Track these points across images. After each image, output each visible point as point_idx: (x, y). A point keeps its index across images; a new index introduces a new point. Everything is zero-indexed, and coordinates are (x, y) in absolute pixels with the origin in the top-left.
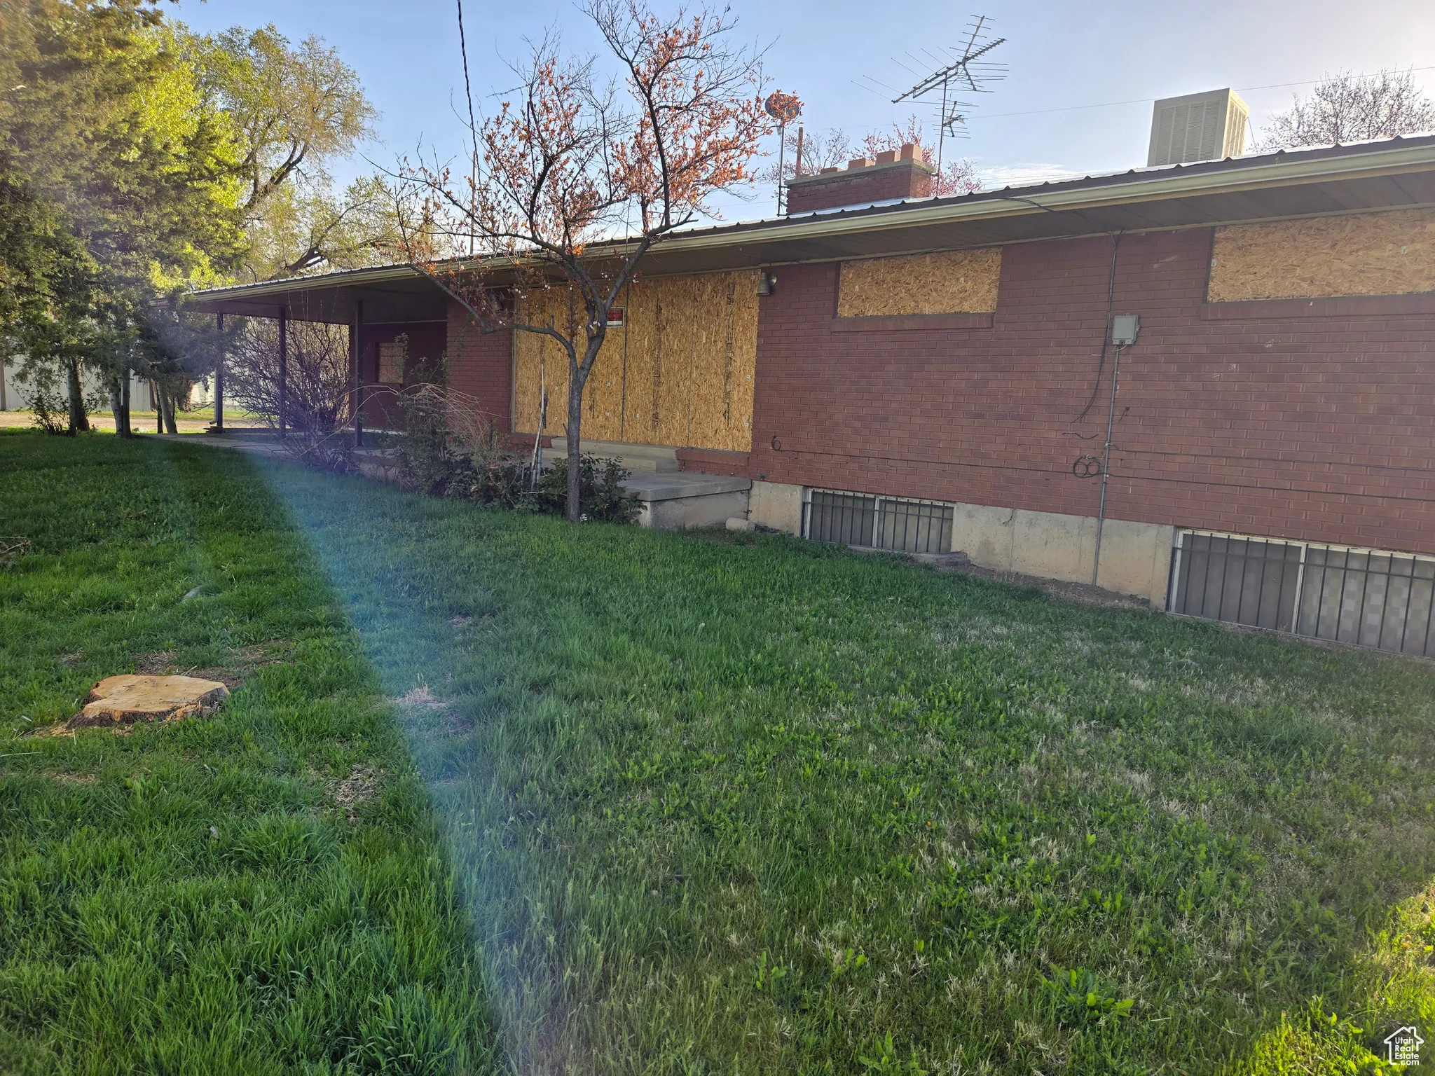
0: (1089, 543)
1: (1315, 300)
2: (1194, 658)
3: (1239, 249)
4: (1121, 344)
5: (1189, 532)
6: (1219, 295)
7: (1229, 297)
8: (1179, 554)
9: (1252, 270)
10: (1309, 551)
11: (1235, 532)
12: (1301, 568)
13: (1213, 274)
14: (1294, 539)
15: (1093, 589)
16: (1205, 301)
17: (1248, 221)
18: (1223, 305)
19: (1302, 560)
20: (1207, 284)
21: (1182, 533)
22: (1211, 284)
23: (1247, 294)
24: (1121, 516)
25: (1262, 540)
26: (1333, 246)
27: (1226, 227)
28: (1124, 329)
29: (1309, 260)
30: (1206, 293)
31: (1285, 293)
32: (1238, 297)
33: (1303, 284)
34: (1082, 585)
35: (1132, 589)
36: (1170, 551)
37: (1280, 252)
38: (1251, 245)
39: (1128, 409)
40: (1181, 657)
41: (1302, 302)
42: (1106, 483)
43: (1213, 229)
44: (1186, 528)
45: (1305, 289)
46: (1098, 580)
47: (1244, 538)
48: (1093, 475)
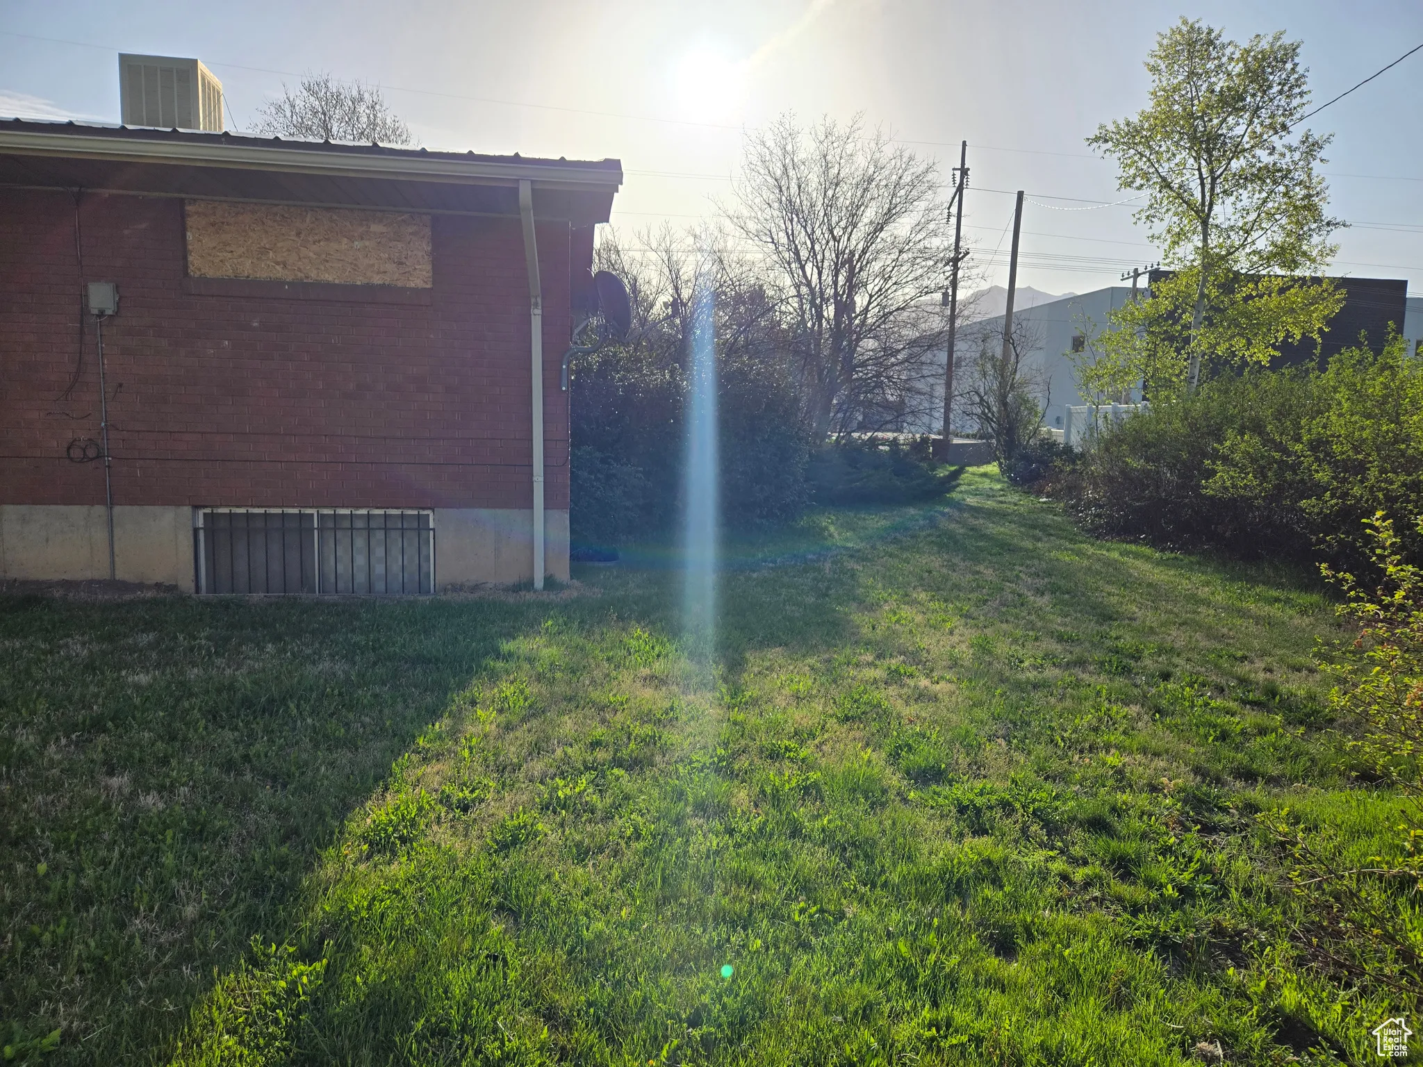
0: (100, 535)
1: (288, 283)
2: (208, 638)
3: (213, 225)
4: (101, 314)
5: (208, 511)
6: (200, 270)
7: (211, 273)
8: (202, 535)
9: (228, 248)
10: (322, 517)
11: (252, 506)
12: (316, 532)
13: (190, 247)
14: (306, 507)
15: (113, 584)
16: (186, 274)
17: (215, 198)
18: (204, 280)
19: (316, 526)
20: (185, 258)
21: (201, 512)
22: (190, 258)
23: (227, 271)
24: (133, 502)
25: (279, 511)
26: (298, 234)
27: (195, 200)
28: (101, 297)
29: (279, 245)
30: (186, 267)
31: (262, 274)
32: (219, 274)
33: (277, 267)
34: (99, 582)
35: (158, 578)
36: (191, 533)
37: (251, 234)
38: (223, 223)
39: (121, 385)
40: (195, 638)
41: (280, 283)
42: (109, 467)
43: (182, 200)
44: (206, 507)
45: (279, 272)
46: (117, 572)
47: (261, 511)
48: (92, 459)
